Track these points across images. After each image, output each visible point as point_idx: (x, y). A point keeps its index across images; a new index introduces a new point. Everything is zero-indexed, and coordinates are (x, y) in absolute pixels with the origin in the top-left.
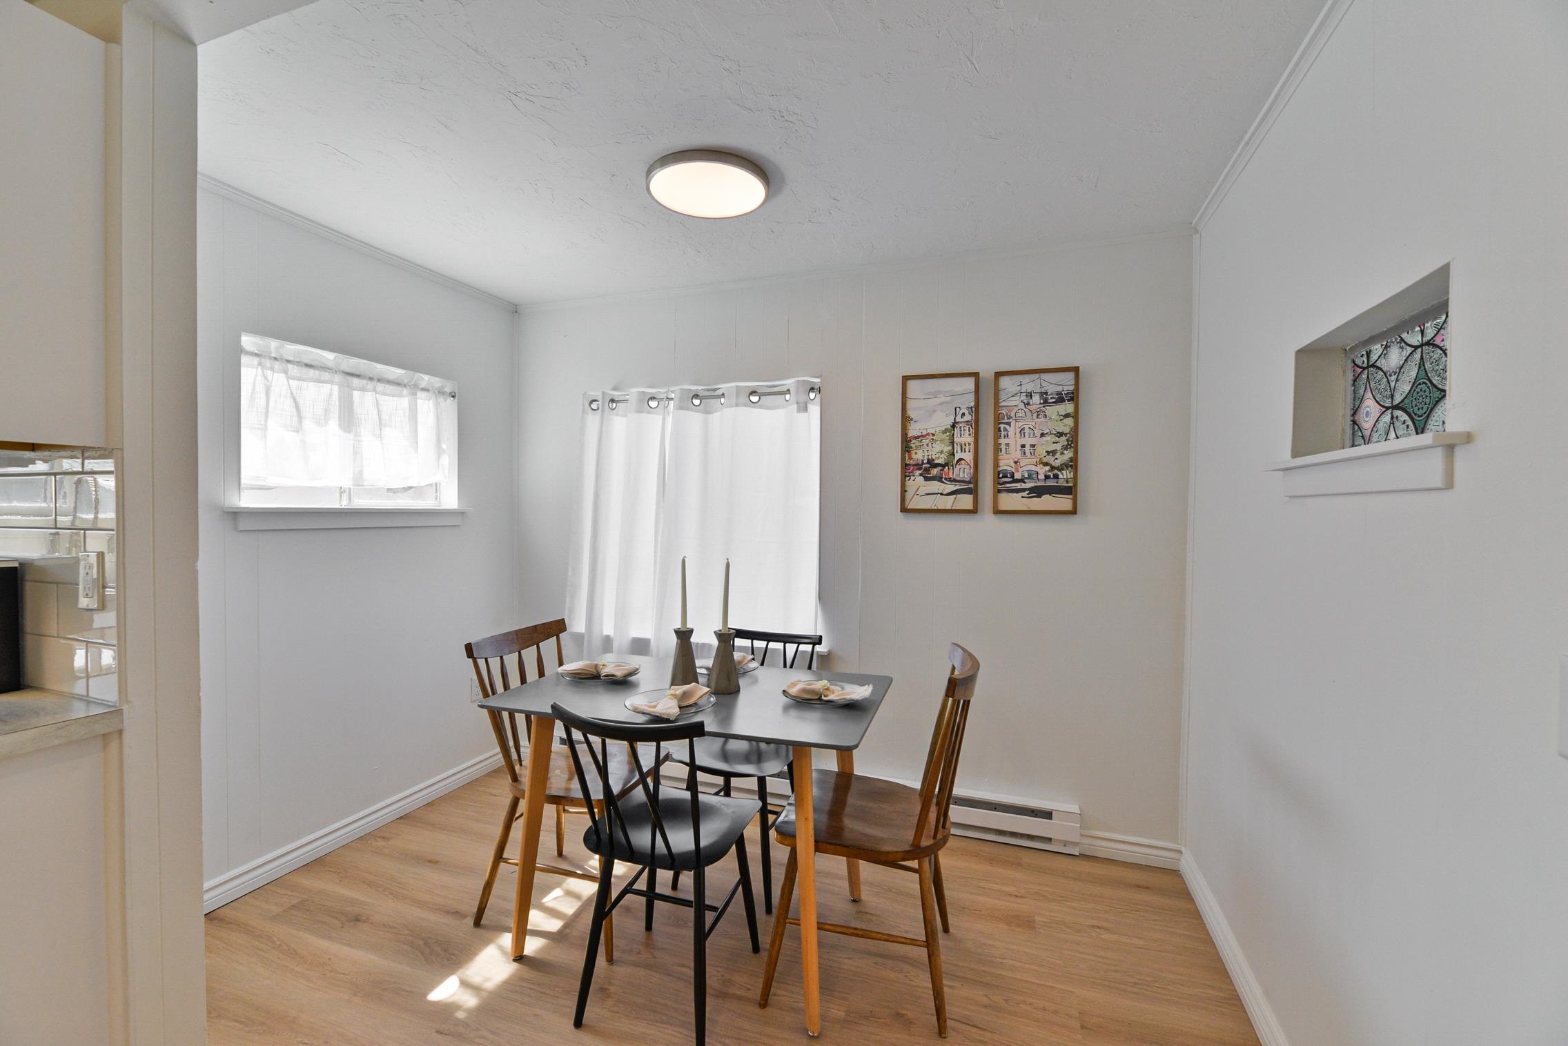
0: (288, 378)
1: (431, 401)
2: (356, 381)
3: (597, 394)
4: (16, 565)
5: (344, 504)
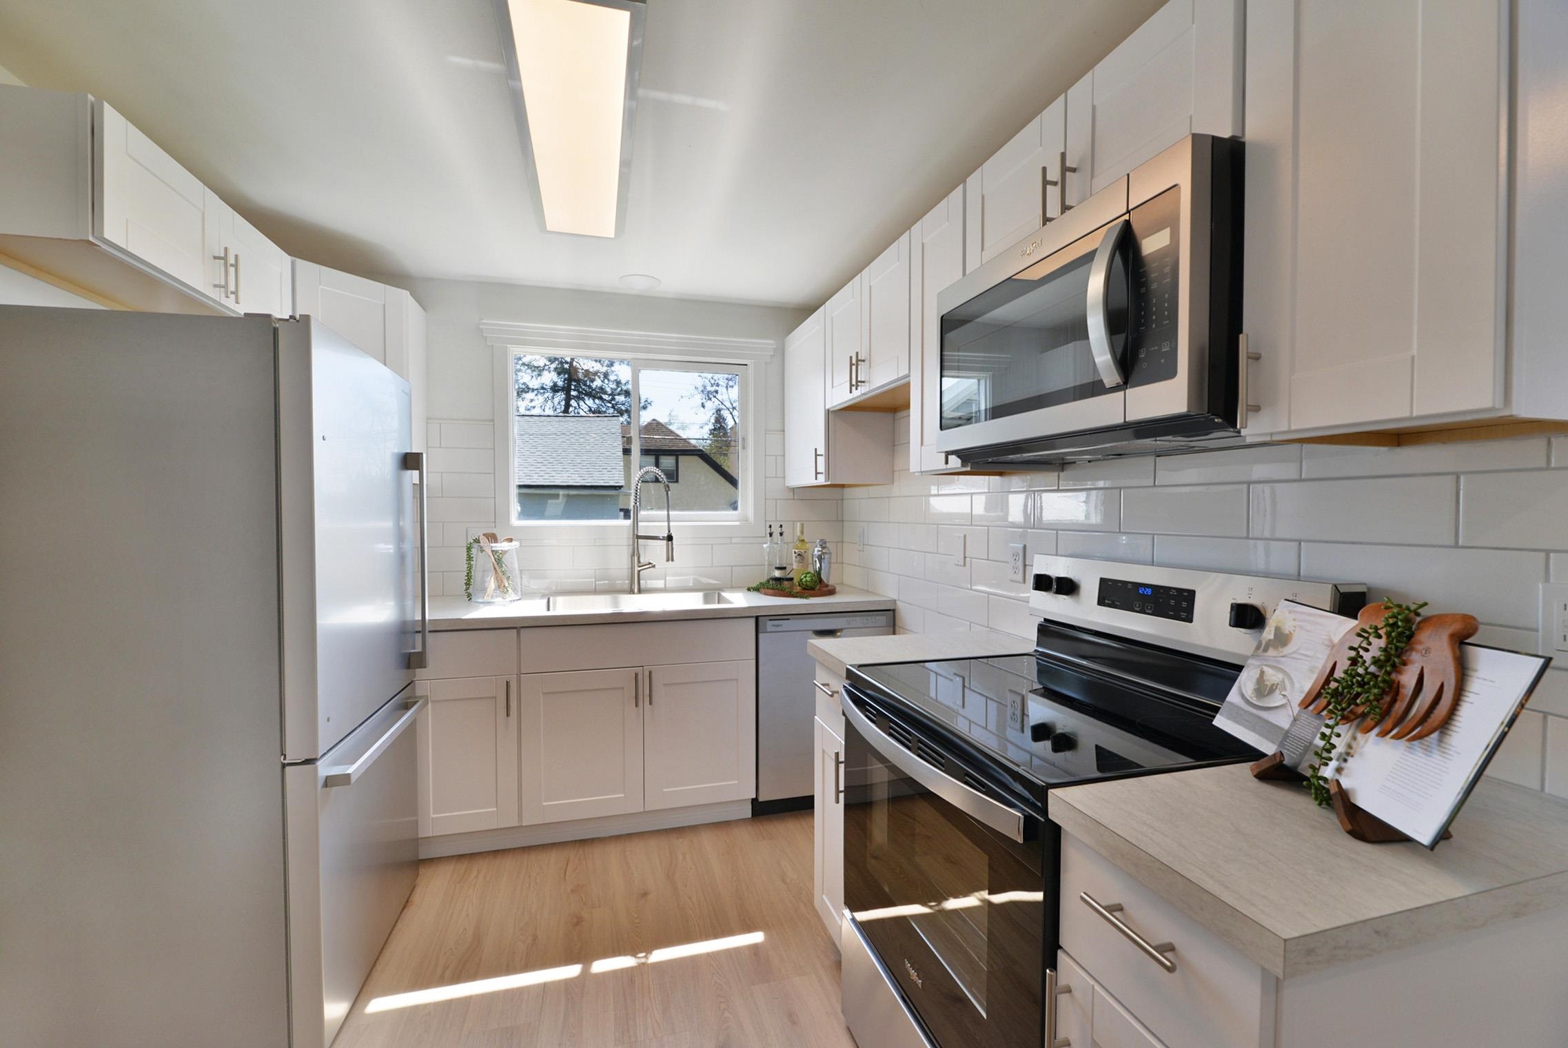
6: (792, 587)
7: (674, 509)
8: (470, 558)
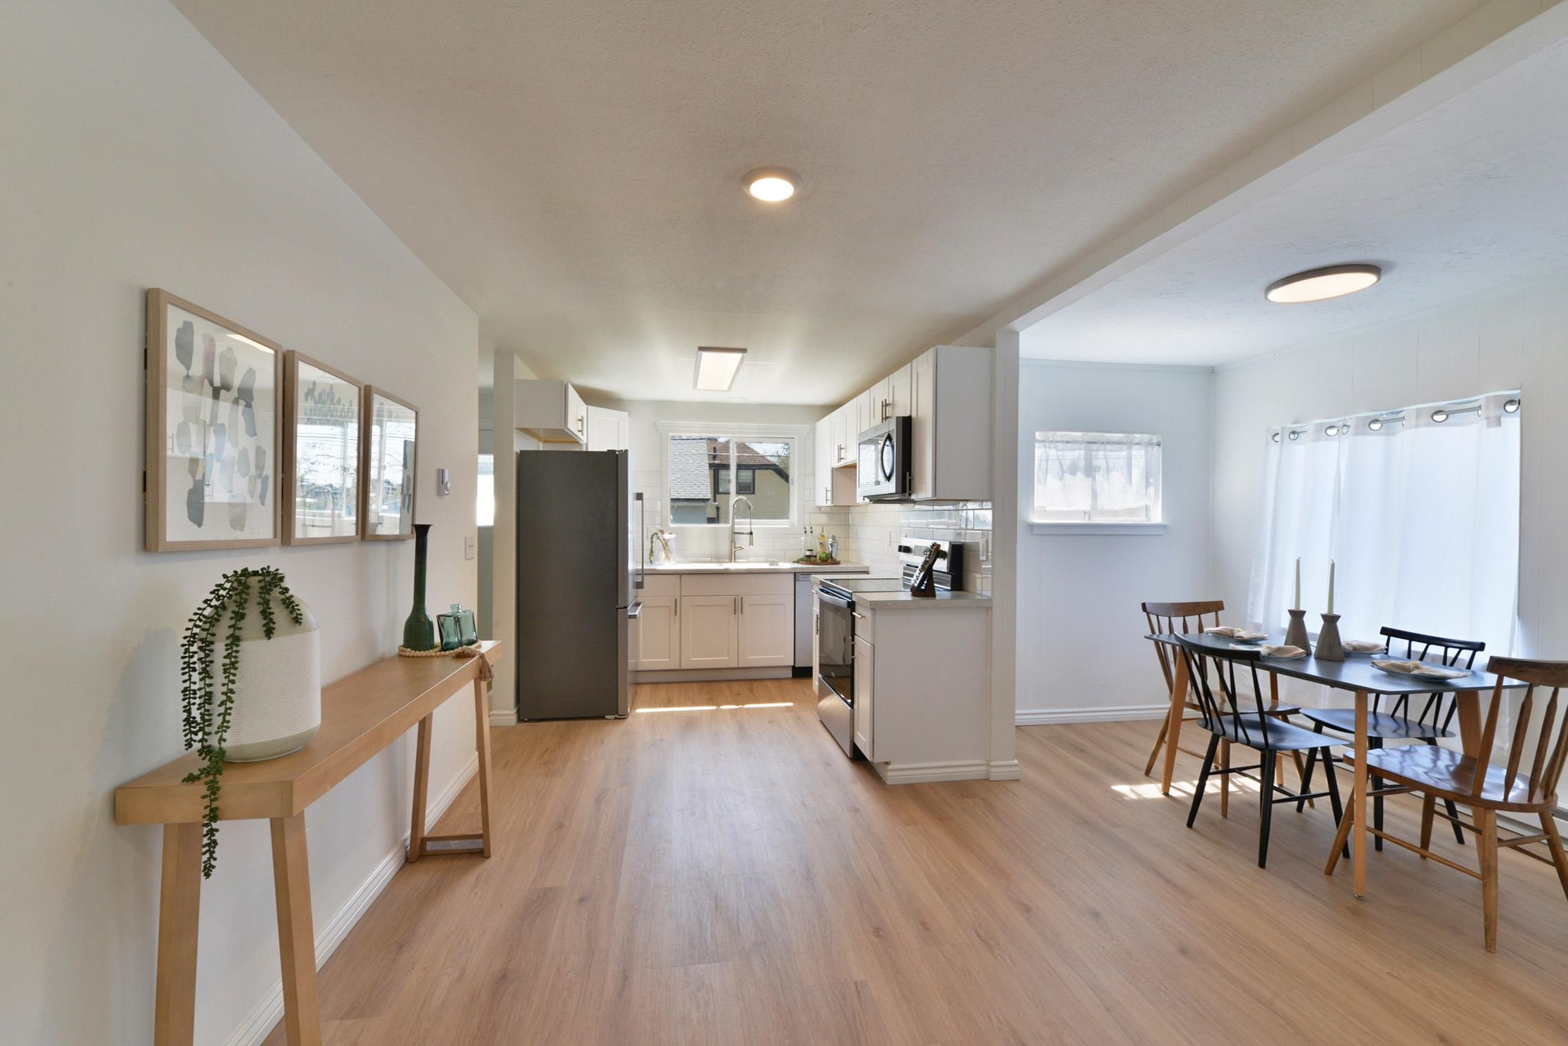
0: (1058, 450)
1: (1142, 451)
2: (1094, 446)
3: (1278, 429)
4: (961, 544)
5: (1085, 521)
6: (816, 560)
7: (754, 518)
8: (652, 542)
